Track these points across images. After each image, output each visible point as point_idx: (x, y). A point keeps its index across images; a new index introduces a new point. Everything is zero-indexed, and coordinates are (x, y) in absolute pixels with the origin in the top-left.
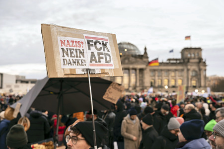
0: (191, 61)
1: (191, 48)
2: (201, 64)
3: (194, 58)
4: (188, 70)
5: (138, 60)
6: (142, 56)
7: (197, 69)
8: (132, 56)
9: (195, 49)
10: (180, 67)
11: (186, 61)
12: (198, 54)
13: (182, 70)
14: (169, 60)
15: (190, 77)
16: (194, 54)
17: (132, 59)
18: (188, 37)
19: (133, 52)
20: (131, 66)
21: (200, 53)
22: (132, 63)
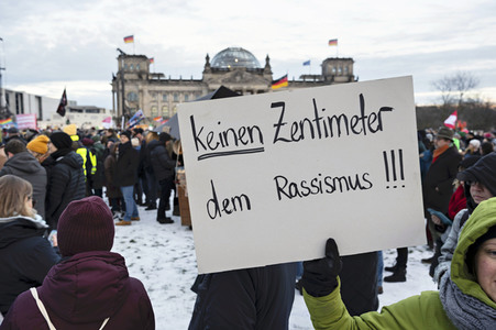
0: (337, 79)
1: (337, 59)
3: (341, 76)
5: (257, 76)
6: (262, 70)
8: (247, 70)
9: (344, 59)
11: (329, 78)
12: (348, 68)
14: (304, 77)
16: (342, 68)
17: (247, 75)
19: (248, 64)
20: (245, 87)
21: (350, 67)
22: (247, 82)
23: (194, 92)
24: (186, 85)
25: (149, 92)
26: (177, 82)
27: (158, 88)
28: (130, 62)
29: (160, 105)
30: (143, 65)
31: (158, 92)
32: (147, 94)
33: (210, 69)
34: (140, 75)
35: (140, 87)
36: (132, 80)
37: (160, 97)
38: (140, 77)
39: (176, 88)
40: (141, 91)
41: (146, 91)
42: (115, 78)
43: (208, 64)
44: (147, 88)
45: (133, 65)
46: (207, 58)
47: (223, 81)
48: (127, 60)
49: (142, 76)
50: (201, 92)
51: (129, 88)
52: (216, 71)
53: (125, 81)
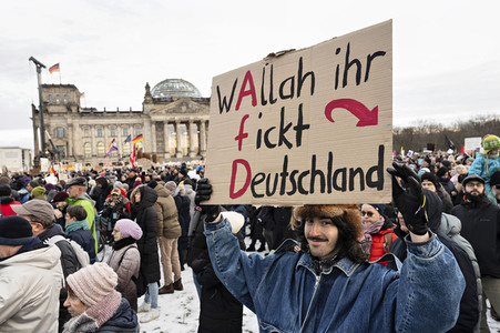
5: (203, 106)
6: (208, 99)
8: (197, 100)
17: (194, 105)
19: (196, 95)
20: (192, 117)
22: (193, 112)
23: (134, 125)
24: (124, 117)
25: (81, 126)
26: (113, 114)
27: (91, 121)
28: (54, 93)
29: (95, 141)
30: (72, 97)
31: (91, 126)
32: (78, 129)
33: (150, 98)
34: (69, 107)
35: (69, 121)
36: (59, 113)
37: (94, 132)
38: (69, 109)
39: (113, 121)
40: (71, 125)
41: (76, 125)
42: (35, 112)
43: (148, 94)
44: (77, 122)
45: (55, 96)
46: (147, 87)
47: (167, 112)
48: (53, 90)
49: (72, 108)
50: (142, 125)
51: (54, 122)
52: (157, 101)
53: (51, 114)
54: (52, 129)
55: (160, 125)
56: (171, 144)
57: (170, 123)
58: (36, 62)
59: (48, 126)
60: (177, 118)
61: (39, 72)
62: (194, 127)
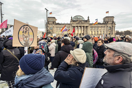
0: (109, 22)
1: (109, 17)
2: (113, 24)
4: (107, 27)
5: (85, 22)
6: (87, 21)
7: (111, 26)
9: (111, 17)
10: (103, 26)
11: (106, 22)
12: (112, 19)
13: (105, 27)
15: (108, 30)
17: (83, 22)
18: (107, 12)
19: (83, 19)
20: (82, 25)
21: (113, 19)
22: (83, 24)
23: (68, 27)
25: (56, 27)
26: (63, 24)
27: (58, 26)
28: (50, 19)
29: (59, 31)
30: (54, 20)
31: (58, 27)
33: (72, 21)
35: (53, 26)
36: (51, 24)
37: (59, 28)
38: (53, 23)
39: (63, 26)
40: (54, 27)
41: (55, 27)
43: (72, 19)
44: (55, 26)
45: (51, 20)
46: (72, 17)
47: (76, 24)
48: (50, 18)
49: (54, 23)
50: (70, 27)
51: (50, 26)
52: (74, 21)
53: (49, 24)
54: (50, 27)
55: (74, 27)
56: (76, 32)
57: (76, 27)
58: (46, 10)
59: (49, 27)
60: (78, 25)
61: (47, 12)
62: (82, 28)
